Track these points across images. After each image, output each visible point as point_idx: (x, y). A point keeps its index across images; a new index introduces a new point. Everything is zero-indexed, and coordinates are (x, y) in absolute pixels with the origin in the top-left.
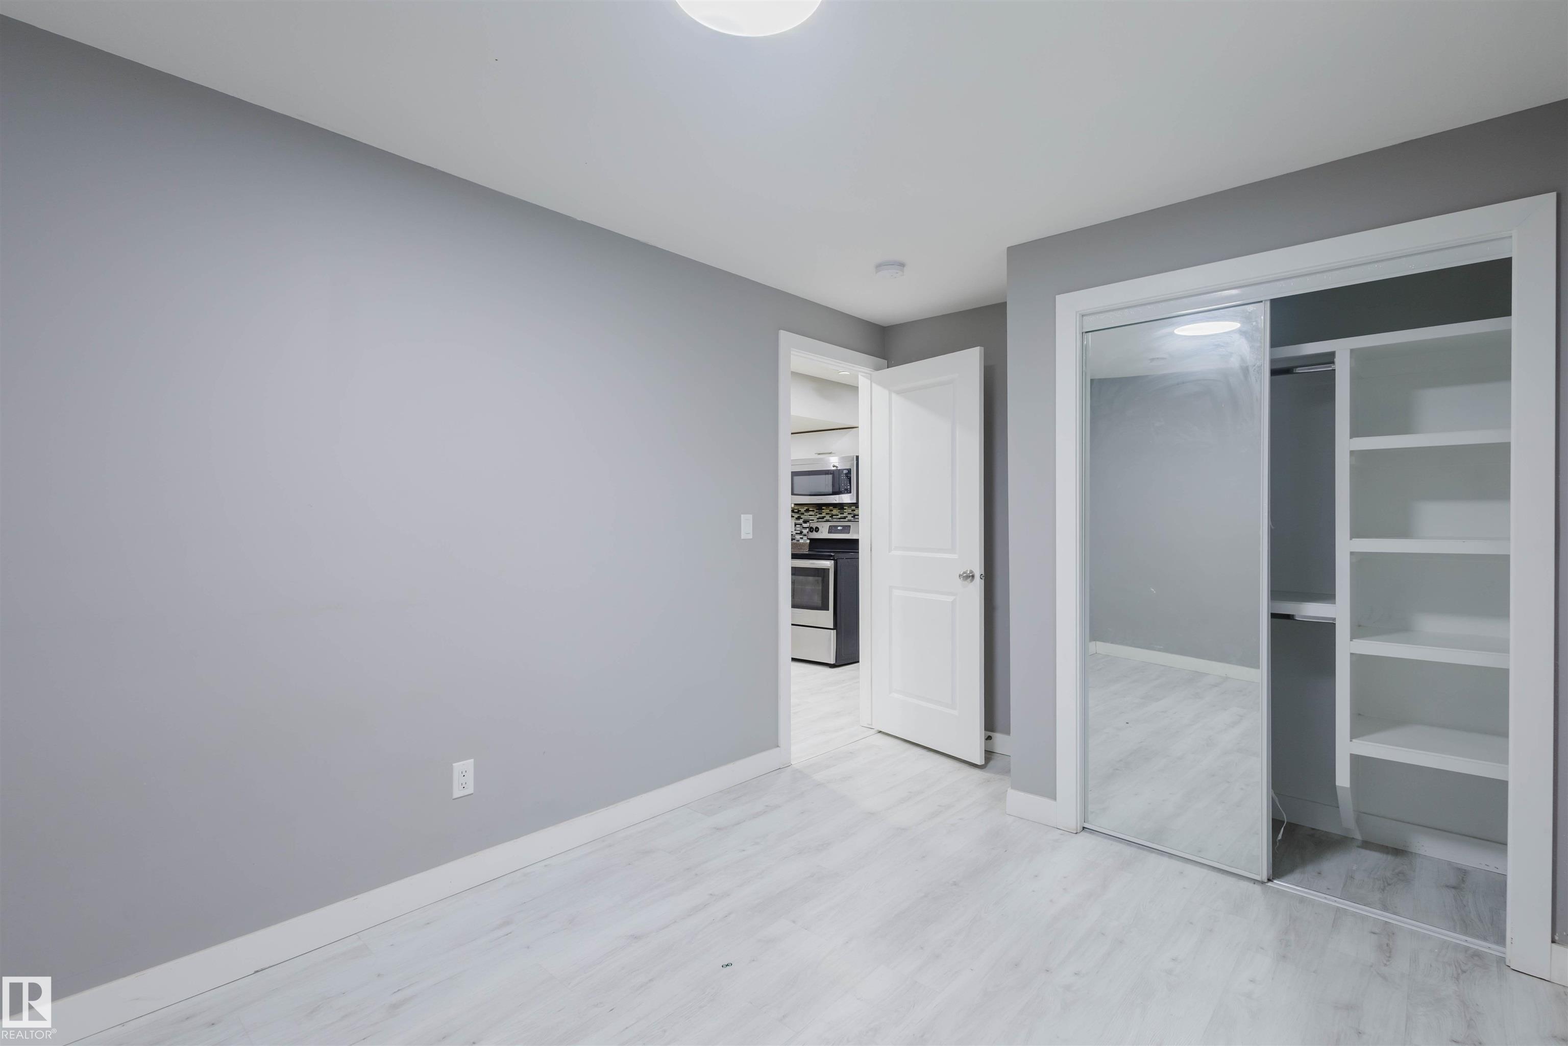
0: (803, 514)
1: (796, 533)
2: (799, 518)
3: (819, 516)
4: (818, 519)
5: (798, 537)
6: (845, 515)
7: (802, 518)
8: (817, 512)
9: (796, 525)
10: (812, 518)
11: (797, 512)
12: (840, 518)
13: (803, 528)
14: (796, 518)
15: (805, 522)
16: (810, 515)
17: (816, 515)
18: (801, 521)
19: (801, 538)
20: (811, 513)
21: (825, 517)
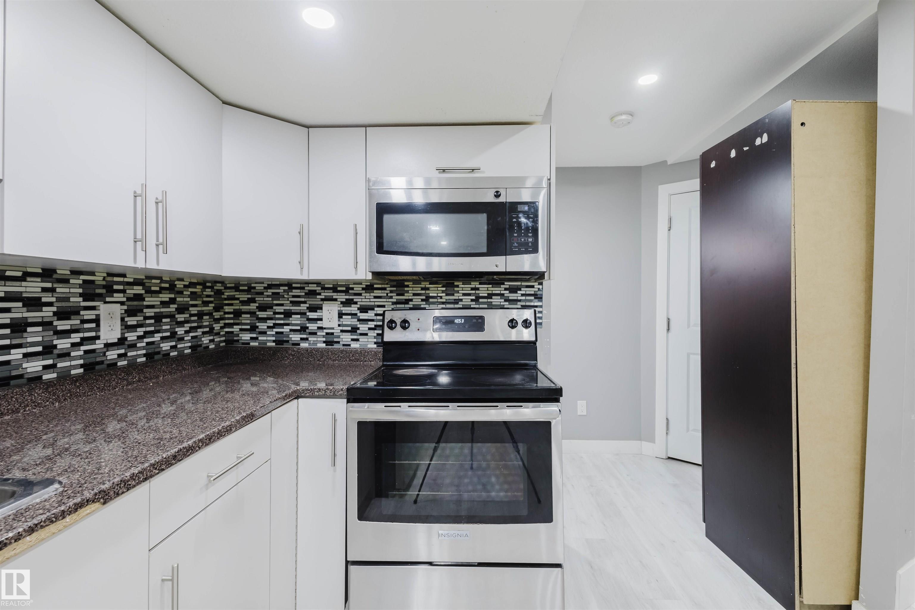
0: (360, 294)
1: (342, 331)
2: (348, 303)
3: (395, 298)
4: (394, 303)
5: (346, 338)
6: (456, 296)
7: (356, 303)
8: (391, 292)
9: (341, 315)
10: (379, 302)
11: (346, 292)
12: (443, 303)
13: (359, 320)
14: (342, 303)
15: (364, 309)
16: (375, 297)
17: (391, 297)
18: (354, 309)
19: (353, 340)
20: (377, 293)
21: (411, 300)
